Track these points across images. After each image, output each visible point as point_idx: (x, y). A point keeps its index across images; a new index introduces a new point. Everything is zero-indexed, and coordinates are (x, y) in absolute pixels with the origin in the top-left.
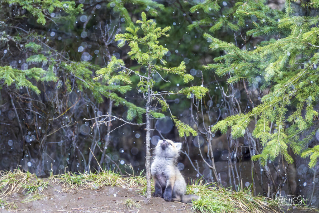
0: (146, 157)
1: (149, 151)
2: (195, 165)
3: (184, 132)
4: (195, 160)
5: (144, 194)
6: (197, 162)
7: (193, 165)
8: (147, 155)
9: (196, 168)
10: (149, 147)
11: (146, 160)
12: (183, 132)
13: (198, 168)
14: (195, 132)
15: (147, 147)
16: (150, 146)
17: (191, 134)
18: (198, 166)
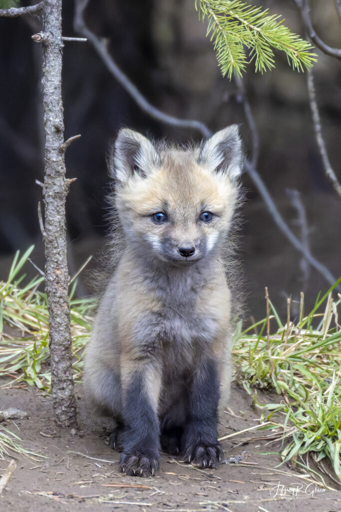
0: (42, 181)
1: (61, 151)
2: (290, 214)
3: (247, 50)
4: (288, 191)
5: (33, 375)
6: (298, 204)
7: (278, 219)
8: (48, 171)
9: (296, 230)
10: (58, 130)
11: (44, 197)
12: (240, 48)
13: (305, 231)
14: (305, 44)
15: (49, 130)
16: (62, 127)
17: (280, 57)
18: (302, 220)
